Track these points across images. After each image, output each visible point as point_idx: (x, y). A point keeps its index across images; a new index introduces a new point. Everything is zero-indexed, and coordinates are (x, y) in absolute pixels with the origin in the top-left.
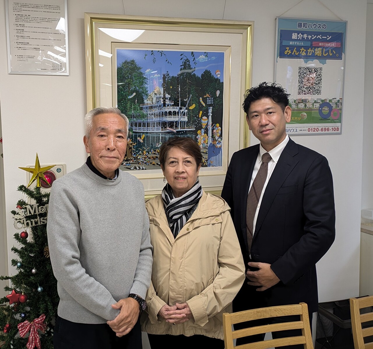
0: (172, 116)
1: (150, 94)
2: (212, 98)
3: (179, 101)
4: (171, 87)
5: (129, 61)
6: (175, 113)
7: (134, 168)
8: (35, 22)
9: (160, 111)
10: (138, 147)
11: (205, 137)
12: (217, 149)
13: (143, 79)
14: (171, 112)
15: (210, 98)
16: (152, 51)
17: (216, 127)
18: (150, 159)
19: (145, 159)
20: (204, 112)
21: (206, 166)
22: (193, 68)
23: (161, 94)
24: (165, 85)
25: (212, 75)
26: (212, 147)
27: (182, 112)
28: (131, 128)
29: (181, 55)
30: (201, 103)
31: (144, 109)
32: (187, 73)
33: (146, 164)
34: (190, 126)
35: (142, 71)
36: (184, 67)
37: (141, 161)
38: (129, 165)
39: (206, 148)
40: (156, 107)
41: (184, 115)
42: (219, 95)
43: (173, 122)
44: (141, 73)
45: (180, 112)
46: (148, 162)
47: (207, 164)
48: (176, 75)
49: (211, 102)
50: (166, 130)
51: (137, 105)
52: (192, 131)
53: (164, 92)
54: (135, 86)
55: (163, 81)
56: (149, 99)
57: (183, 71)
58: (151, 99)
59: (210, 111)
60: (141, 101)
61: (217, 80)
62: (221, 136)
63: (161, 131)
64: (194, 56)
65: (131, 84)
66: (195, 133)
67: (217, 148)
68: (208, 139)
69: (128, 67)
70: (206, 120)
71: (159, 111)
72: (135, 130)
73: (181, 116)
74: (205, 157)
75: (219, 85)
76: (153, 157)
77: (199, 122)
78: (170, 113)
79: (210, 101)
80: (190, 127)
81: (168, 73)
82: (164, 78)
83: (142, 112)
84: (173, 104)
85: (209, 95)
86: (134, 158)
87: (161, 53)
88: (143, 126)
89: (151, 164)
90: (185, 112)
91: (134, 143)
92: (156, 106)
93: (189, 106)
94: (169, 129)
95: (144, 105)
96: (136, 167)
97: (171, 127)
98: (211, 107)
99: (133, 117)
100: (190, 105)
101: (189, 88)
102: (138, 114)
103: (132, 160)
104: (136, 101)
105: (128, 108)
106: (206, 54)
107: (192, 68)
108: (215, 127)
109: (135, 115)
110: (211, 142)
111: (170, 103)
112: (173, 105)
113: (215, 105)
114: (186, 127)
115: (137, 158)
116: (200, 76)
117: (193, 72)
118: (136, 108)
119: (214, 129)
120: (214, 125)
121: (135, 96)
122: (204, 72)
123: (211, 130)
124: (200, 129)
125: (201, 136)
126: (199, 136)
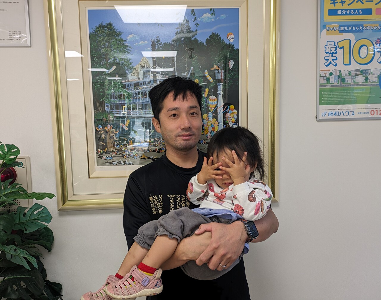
1: (134, 67)
2: (223, 71)
5: (105, 24)
7: (117, 163)
11: (214, 124)
13: (125, 48)
15: (220, 71)
17: (229, 110)
18: (138, 151)
19: (132, 151)
20: (211, 90)
22: (194, 31)
23: (149, 66)
25: (222, 39)
28: (111, 111)
31: (128, 87)
32: (186, 38)
33: (133, 157)
35: (122, 37)
36: (181, 30)
37: (127, 154)
38: (110, 158)
42: (233, 66)
44: (122, 40)
46: (136, 155)
48: (169, 41)
49: (221, 76)
51: (118, 82)
53: (154, 64)
54: (114, 57)
56: (133, 73)
57: (180, 35)
58: (136, 74)
59: (221, 88)
60: (124, 77)
61: (231, 46)
62: (237, 122)
63: (151, 115)
64: (196, 14)
65: (109, 55)
68: (218, 126)
69: (103, 32)
70: (214, 100)
71: (148, 89)
72: (117, 114)
75: (233, 53)
77: (204, 103)
79: (220, 74)
81: (159, 39)
82: (153, 46)
83: (125, 91)
85: (219, 67)
86: (117, 149)
89: (139, 157)
91: (116, 131)
92: (144, 83)
95: (127, 82)
96: (120, 161)
98: (221, 83)
99: (114, 97)
101: (188, 58)
102: (120, 94)
103: (114, 152)
104: (117, 76)
105: (107, 86)
106: (213, 12)
107: (192, 31)
109: (116, 94)
111: (163, 78)
113: (227, 80)
115: (121, 149)
116: (204, 41)
117: (193, 36)
118: (116, 86)
119: (227, 112)
120: (227, 107)
121: (115, 70)
122: (210, 36)
123: (222, 114)
124: (207, 113)
125: (208, 122)
126: (205, 121)
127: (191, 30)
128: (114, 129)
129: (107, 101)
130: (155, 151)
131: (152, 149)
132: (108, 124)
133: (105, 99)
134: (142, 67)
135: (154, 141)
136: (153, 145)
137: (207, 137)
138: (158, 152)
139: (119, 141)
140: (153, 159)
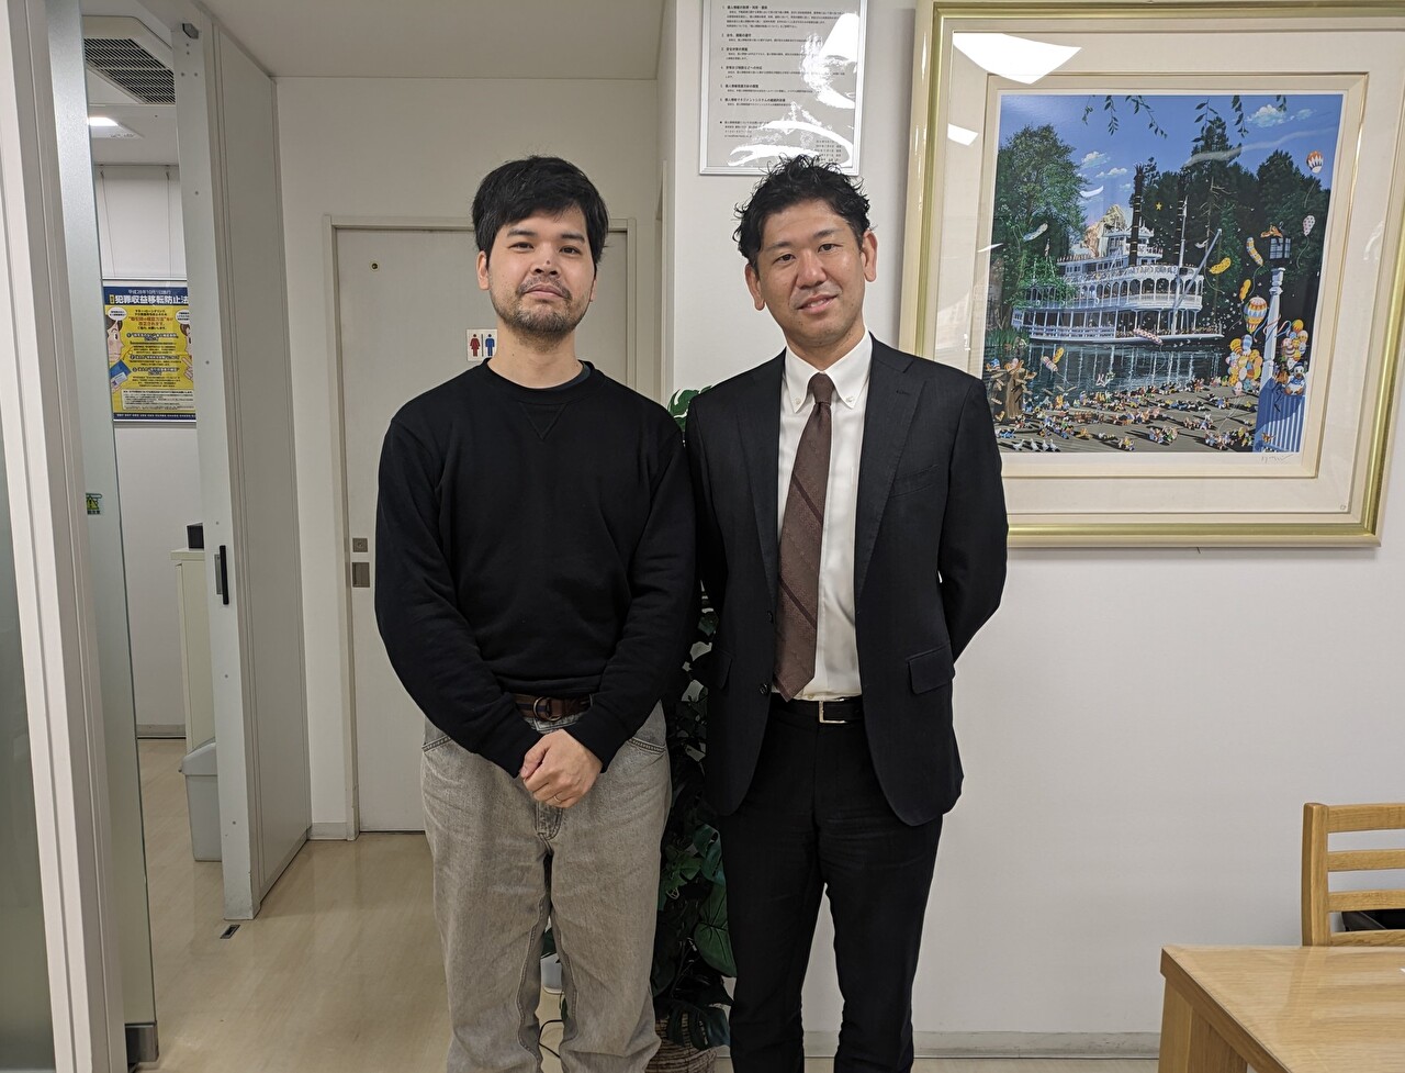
0: (1155, 294)
1: (1090, 228)
2: (1288, 241)
3: (1179, 249)
4: (1159, 206)
5: (1035, 129)
6: (1163, 285)
7: (1023, 446)
8: (780, 24)
9: (1118, 277)
10: (1040, 386)
11: (1254, 361)
13: (1074, 184)
14: (1152, 281)
15: (1281, 240)
16: (1109, 97)
17: (1292, 330)
18: (1073, 420)
19: (1059, 421)
20: (1256, 285)
21: (1249, 449)
22: (1235, 146)
23: (1124, 226)
24: (1139, 200)
25: (1294, 167)
27: (1188, 282)
28: (1024, 327)
29: (1200, 107)
30: (1248, 254)
31: (1069, 273)
32: (1215, 162)
33: (1059, 434)
34: (1208, 324)
35: (1072, 157)
36: (1206, 143)
37: (1047, 427)
38: (1009, 435)
40: (1106, 267)
41: (1192, 291)
42: (1312, 229)
43: (1155, 312)
44: (1071, 165)
45: (1181, 281)
46: (1068, 429)
47: (1250, 443)
48: (1176, 170)
49: (1283, 251)
50: (1133, 337)
51: (1049, 262)
52: (1211, 341)
53: (1135, 222)
54: (1048, 204)
55: (1136, 188)
56: (1086, 242)
57: (1201, 156)
58: (1092, 243)
59: (1278, 279)
60: (1063, 250)
61: (1312, 183)
62: (1305, 359)
63: (1114, 339)
64: (1242, 108)
65: (1037, 199)
66: (1223, 346)
67: (1289, 395)
68: (1262, 366)
69: (1031, 146)
70: (1261, 307)
71: (1114, 278)
72: (1037, 334)
73: (1181, 293)
74: (1247, 422)
75: (1317, 199)
76: (1083, 417)
77: (1237, 313)
78: (1148, 285)
79: (1280, 248)
80: (1209, 330)
81: (1153, 163)
82: (1139, 180)
83: (1063, 282)
84: (1161, 256)
85: (1280, 231)
86: (1026, 416)
87: (1138, 102)
88: (1060, 324)
89: (1074, 435)
90: (1194, 284)
91: (1030, 374)
92: (1106, 265)
93: (1210, 265)
94: (1140, 334)
95: (1069, 261)
96: (1029, 443)
97: (1149, 327)
98: (1280, 269)
99: (1035, 295)
100: (1213, 261)
101: (1215, 209)
102: (1050, 288)
103: (1019, 421)
104: (1048, 248)
106: (1282, 102)
107: (1231, 147)
108: (1288, 331)
109: (1040, 289)
110: (1270, 376)
111: (1152, 255)
112: (1159, 261)
113: (1294, 262)
114: (1194, 329)
115: (1035, 415)
116: (1254, 171)
117: (1232, 158)
118: (1043, 270)
119: (1284, 337)
120: (1287, 325)
121: (1044, 233)
122: (1271, 160)
123: (1274, 341)
124: (1241, 337)
125: (1241, 358)
126: (1234, 356)
127: (1229, 143)
129: (1018, 304)
130: (1111, 422)
131: (1106, 418)
132: (1013, 358)
133: (1015, 300)
134: (1109, 227)
135: (1113, 399)
136: (1109, 407)
137: (1234, 392)
138: (1118, 424)
139: (1032, 397)
140: (1103, 440)
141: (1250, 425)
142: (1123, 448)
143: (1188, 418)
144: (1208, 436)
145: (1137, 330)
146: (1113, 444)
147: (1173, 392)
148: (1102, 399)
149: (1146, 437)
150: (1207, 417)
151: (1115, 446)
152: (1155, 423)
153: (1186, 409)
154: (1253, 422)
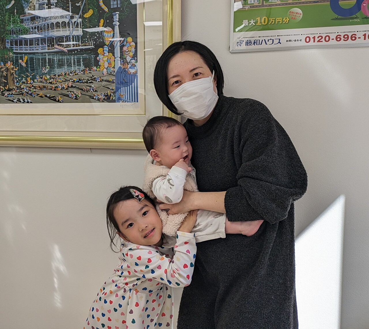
0: (61, 29)
1: (30, 1)
3: (69, 7)
6: (64, 25)
7: (17, 100)
11: (110, 58)
12: (129, 77)
14: (59, 23)
17: (127, 42)
18: (35, 89)
19: (30, 89)
20: (106, 21)
21: (114, 101)
26: (123, 73)
27: (75, 22)
28: (11, 47)
30: (101, 7)
31: (26, 22)
33: (31, 95)
34: (87, 42)
37: (25, 92)
38: (11, 96)
39: (112, 75)
40: (39, 18)
41: (77, 26)
43: (62, 37)
45: (72, 22)
46: (34, 93)
47: (114, 98)
49: (117, 4)
50: (54, 49)
51: (17, 17)
52: (89, 49)
56: (30, 7)
58: (32, 7)
59: (116, 18)
62: (135, 56)
63: (47, 51)
66: (94, 51)
67: (130, 74)
68: (114, 61)
70: (110, 32)
71: (43, 23)
72: (16, 50)
73: (72, 28)
74: (111, 88)
76: (39, 87)
77: (99, 36)
79: (115, 3)
80: (87, 44)
83: (23, 26)
86: (17, 87)
88: (24, 45)
89: (37, 95)
90: (78, 23)
91: (16, 68)
93: (83, 13)
94: (57, 48)
95: (24, 16)
96: (20, 99)
97: (61, 44)
98: (116, 13)
99: (13, 32)
100: (85, 11)
102: (18, 29)
103: (14, 90)
104: (16, 11)
105: (7, 22)
108: (125, 43)
109: (15, 30)
110: (119, 65)
113: (123, 9)
114: (80, 44)
115: (20, 87)
118: (15, 21)
119: (124, 46)
120: (124, 40)
121: (13, 4)
123: (119, 48)
124: (102, 47)
125: (104, 57)
126: (100, 57)
128: (14, 66)
129: (7, 37)
130: (51, 89)
131: (49, 87)
132: (8, 61)
133: (6, 35)
135: (51, 78)
136: (50, 82)
137: (103, 74)
138: (54, 90)
139: (18, 78)
140: (49, 98)
141: (113, 90)
142: (59, 101)
143: (84, 86)
144: (95, 95)
145: (56, 46)
146: (53, 99)
147: (76, 74)
148: (46, 78)
149: (68, 96)
150: (93, 86)
151: (55, 100)
152: (70, 89)
153: (83, 83)
154: (114, 88)
